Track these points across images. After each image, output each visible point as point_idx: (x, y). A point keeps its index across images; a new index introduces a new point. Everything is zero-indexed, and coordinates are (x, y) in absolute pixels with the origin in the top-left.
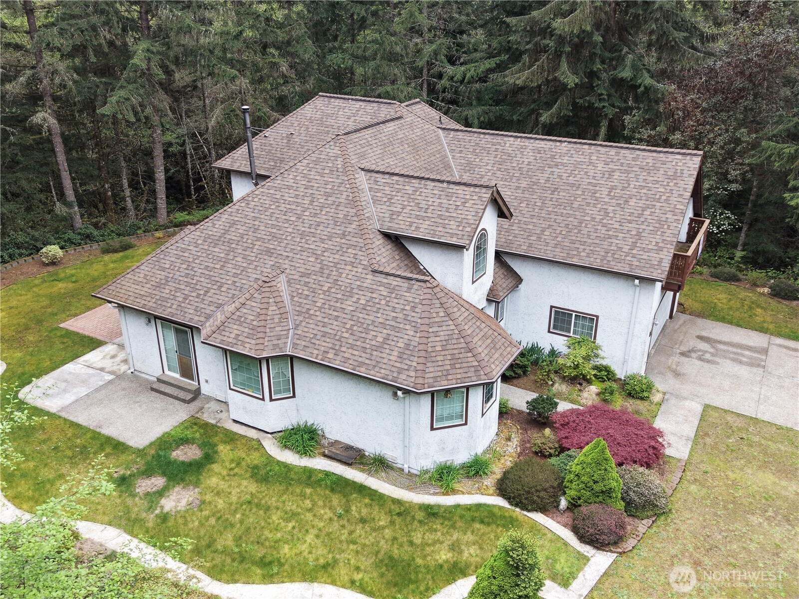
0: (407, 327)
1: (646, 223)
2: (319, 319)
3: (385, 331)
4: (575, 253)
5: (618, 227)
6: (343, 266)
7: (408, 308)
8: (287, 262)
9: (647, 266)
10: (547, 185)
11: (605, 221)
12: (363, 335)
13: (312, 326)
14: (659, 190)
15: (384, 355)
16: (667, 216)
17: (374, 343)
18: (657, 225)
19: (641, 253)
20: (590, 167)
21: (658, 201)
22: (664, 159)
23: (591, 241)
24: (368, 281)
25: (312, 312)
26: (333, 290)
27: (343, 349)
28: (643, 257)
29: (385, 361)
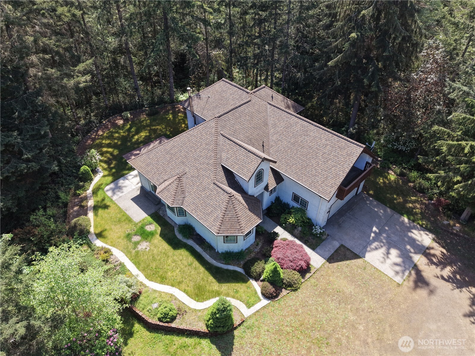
0: (219, 209)
1: (331, 174)
2: (193, 196)
3: (212, 209)
4: (301, 178)
5: (320, 172)
6: (205, 177)
7: (221, 202)
8: (188, 169)
9: (325, 192)
10: (301, 144)
11: (316, 168)
12: (205, 208)
13: (190, 198)
14: (342, 159)
15: (209, 218)
16: (340, 173)
17: (207, 212)
18: (335, 176)
19: (325, 186)
20: (319, 140)
21: (339, 164)
22: (349, 145)
23: (308, 175)
24: (211, 186)
25: (191, 193)
26: (200, 186)
27: (198, 211)
28: (325, 188)
29: (209, 220)
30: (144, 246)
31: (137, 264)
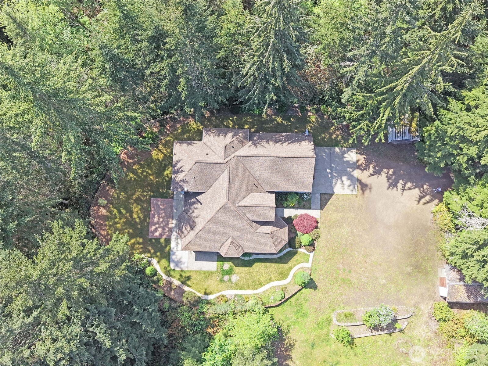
3: (264, 244)
4: (289, 188)
5: (298, 180)
6: (247, 233)
8: (232, 234)
9: (307, 189)
10: (276, 171)
11: (294, 179)
12: (260, 246)
13: (247, 246)
14: (306, 169)
15: (266, 248)
16: (309, 176)
17: (263, 247)
18: (307, 178)
19: (305, 186)
20: (287, 164)
22: (306, 159)
23: (292, 185)
24: (255, 235)
25: (245, 244)
26: (247, 238)
27: (256, 249)
30: (234, 278)
31: (242, 288)
